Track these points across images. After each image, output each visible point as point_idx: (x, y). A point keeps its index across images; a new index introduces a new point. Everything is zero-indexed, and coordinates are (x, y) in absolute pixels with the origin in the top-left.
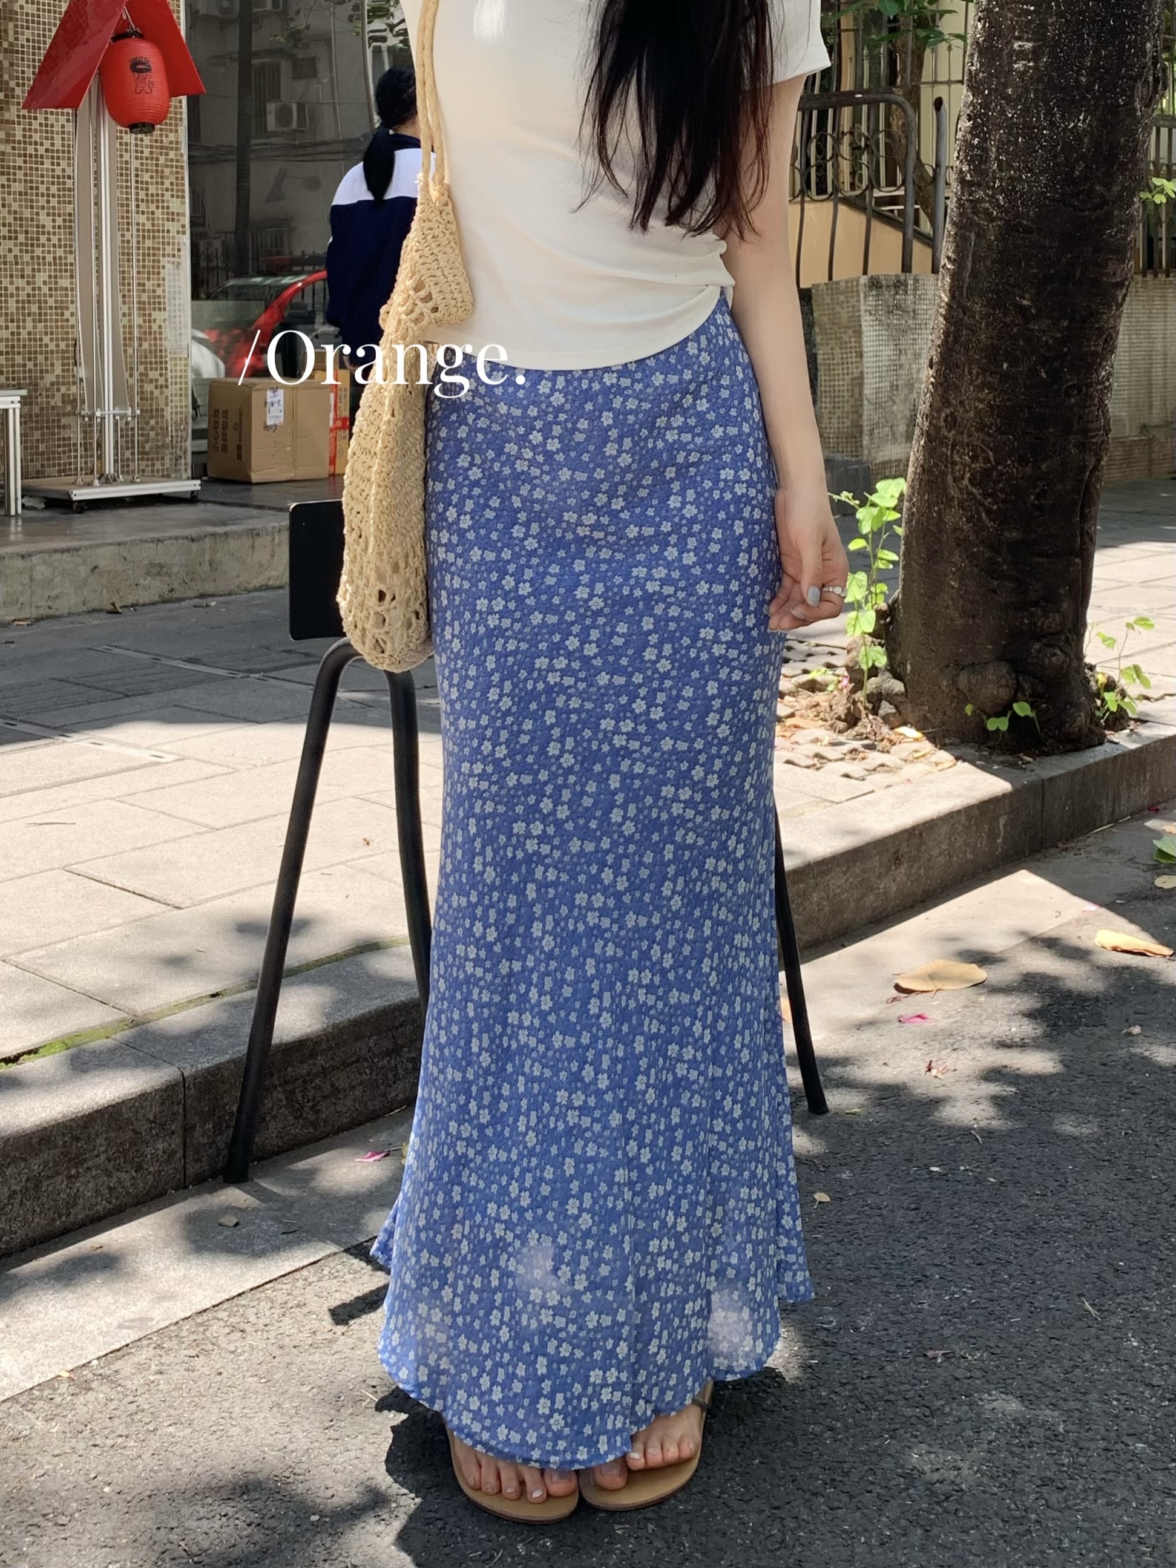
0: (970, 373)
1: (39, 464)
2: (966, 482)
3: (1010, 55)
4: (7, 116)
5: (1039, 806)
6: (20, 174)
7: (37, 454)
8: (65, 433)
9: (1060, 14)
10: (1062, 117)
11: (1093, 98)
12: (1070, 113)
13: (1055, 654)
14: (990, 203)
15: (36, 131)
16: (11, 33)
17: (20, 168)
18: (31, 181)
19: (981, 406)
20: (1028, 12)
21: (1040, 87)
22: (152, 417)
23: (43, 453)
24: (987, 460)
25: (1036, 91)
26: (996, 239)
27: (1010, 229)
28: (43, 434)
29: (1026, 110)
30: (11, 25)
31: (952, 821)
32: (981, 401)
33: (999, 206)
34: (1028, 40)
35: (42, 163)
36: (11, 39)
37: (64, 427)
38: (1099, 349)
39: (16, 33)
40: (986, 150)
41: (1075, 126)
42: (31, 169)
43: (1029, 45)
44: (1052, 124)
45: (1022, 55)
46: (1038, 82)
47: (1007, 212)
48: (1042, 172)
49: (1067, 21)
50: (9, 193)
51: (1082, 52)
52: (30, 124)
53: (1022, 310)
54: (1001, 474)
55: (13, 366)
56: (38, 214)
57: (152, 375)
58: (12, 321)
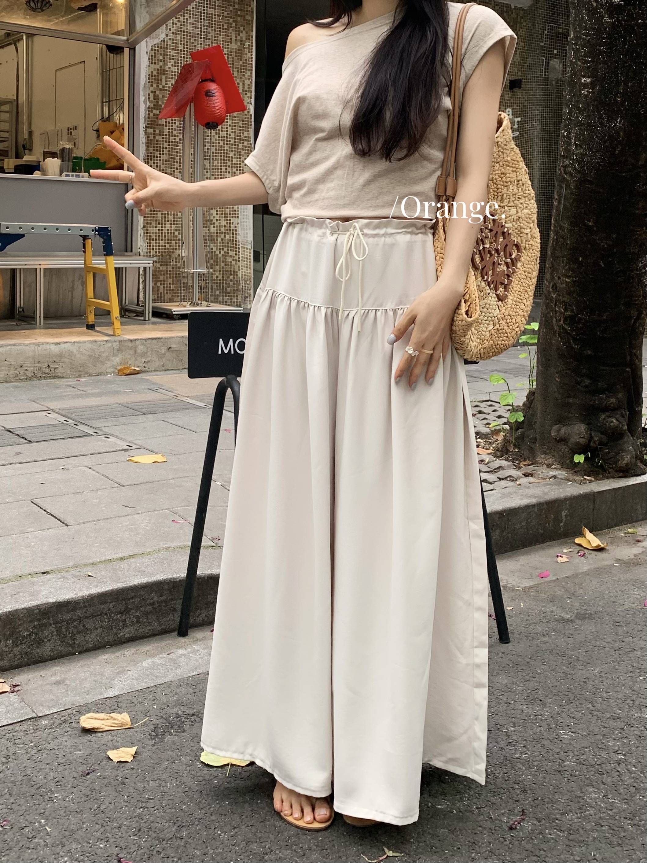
0: (563, 262)
1: (170, 295)
2: (562, 322)
3: (580, 87)
4: (160, 122)
5: (591, 506)
6: (166, 151)
7: (170, 290)
8: (185, 281)
9: (605, 62)
10: (608, 120)
11: (625, 109)
12: (612, 118)
13: (612, 422)
14: (572, 167)
15: (175, 130)
16: (164, 81)
17: (166, 148)
18: (172, 155)
19: (568, 281)
20: (588, 62)
21: (596, 103)
22: (231, 275)
23: (173, 290)
24: (572, 311)
25: (593, 105)
26: (575, 188)
27: (581, 183)
28: (173, 281)
29: (589, 116)
30: (164, 77)
31: (529, 511)
32: (568, 277)
33: (575, 169)
34: (589, 77)
35: (178, 146)
36: (164, 84)
37: (184, 277)
38: (636, 251)
39: (166, 81)
40: (570, 138)
41: (615, 125)
42: (172, 148)
43: (589, 80)
44: (602, 124)
45: (585, 86)
46: (594, 101)
47: (579, 172)
48: (598, 151)
49: (608, 66)
50: (160, 160)
51: (618, 83)
52: (172, 126)
53: (589, 228)
54: (580, 319)
55: (159, 246)
56: (174, 171)
57: (231, 253)
58: (159, 224)
